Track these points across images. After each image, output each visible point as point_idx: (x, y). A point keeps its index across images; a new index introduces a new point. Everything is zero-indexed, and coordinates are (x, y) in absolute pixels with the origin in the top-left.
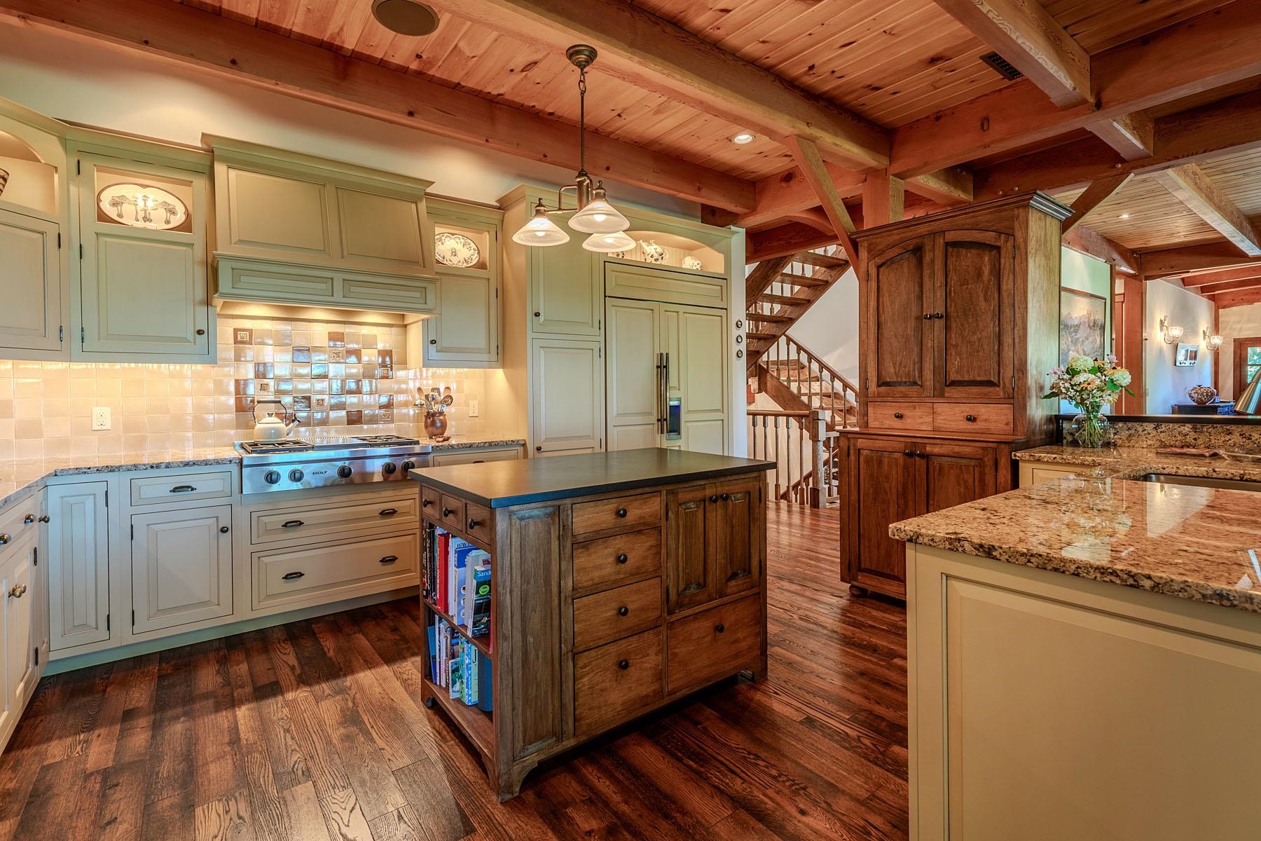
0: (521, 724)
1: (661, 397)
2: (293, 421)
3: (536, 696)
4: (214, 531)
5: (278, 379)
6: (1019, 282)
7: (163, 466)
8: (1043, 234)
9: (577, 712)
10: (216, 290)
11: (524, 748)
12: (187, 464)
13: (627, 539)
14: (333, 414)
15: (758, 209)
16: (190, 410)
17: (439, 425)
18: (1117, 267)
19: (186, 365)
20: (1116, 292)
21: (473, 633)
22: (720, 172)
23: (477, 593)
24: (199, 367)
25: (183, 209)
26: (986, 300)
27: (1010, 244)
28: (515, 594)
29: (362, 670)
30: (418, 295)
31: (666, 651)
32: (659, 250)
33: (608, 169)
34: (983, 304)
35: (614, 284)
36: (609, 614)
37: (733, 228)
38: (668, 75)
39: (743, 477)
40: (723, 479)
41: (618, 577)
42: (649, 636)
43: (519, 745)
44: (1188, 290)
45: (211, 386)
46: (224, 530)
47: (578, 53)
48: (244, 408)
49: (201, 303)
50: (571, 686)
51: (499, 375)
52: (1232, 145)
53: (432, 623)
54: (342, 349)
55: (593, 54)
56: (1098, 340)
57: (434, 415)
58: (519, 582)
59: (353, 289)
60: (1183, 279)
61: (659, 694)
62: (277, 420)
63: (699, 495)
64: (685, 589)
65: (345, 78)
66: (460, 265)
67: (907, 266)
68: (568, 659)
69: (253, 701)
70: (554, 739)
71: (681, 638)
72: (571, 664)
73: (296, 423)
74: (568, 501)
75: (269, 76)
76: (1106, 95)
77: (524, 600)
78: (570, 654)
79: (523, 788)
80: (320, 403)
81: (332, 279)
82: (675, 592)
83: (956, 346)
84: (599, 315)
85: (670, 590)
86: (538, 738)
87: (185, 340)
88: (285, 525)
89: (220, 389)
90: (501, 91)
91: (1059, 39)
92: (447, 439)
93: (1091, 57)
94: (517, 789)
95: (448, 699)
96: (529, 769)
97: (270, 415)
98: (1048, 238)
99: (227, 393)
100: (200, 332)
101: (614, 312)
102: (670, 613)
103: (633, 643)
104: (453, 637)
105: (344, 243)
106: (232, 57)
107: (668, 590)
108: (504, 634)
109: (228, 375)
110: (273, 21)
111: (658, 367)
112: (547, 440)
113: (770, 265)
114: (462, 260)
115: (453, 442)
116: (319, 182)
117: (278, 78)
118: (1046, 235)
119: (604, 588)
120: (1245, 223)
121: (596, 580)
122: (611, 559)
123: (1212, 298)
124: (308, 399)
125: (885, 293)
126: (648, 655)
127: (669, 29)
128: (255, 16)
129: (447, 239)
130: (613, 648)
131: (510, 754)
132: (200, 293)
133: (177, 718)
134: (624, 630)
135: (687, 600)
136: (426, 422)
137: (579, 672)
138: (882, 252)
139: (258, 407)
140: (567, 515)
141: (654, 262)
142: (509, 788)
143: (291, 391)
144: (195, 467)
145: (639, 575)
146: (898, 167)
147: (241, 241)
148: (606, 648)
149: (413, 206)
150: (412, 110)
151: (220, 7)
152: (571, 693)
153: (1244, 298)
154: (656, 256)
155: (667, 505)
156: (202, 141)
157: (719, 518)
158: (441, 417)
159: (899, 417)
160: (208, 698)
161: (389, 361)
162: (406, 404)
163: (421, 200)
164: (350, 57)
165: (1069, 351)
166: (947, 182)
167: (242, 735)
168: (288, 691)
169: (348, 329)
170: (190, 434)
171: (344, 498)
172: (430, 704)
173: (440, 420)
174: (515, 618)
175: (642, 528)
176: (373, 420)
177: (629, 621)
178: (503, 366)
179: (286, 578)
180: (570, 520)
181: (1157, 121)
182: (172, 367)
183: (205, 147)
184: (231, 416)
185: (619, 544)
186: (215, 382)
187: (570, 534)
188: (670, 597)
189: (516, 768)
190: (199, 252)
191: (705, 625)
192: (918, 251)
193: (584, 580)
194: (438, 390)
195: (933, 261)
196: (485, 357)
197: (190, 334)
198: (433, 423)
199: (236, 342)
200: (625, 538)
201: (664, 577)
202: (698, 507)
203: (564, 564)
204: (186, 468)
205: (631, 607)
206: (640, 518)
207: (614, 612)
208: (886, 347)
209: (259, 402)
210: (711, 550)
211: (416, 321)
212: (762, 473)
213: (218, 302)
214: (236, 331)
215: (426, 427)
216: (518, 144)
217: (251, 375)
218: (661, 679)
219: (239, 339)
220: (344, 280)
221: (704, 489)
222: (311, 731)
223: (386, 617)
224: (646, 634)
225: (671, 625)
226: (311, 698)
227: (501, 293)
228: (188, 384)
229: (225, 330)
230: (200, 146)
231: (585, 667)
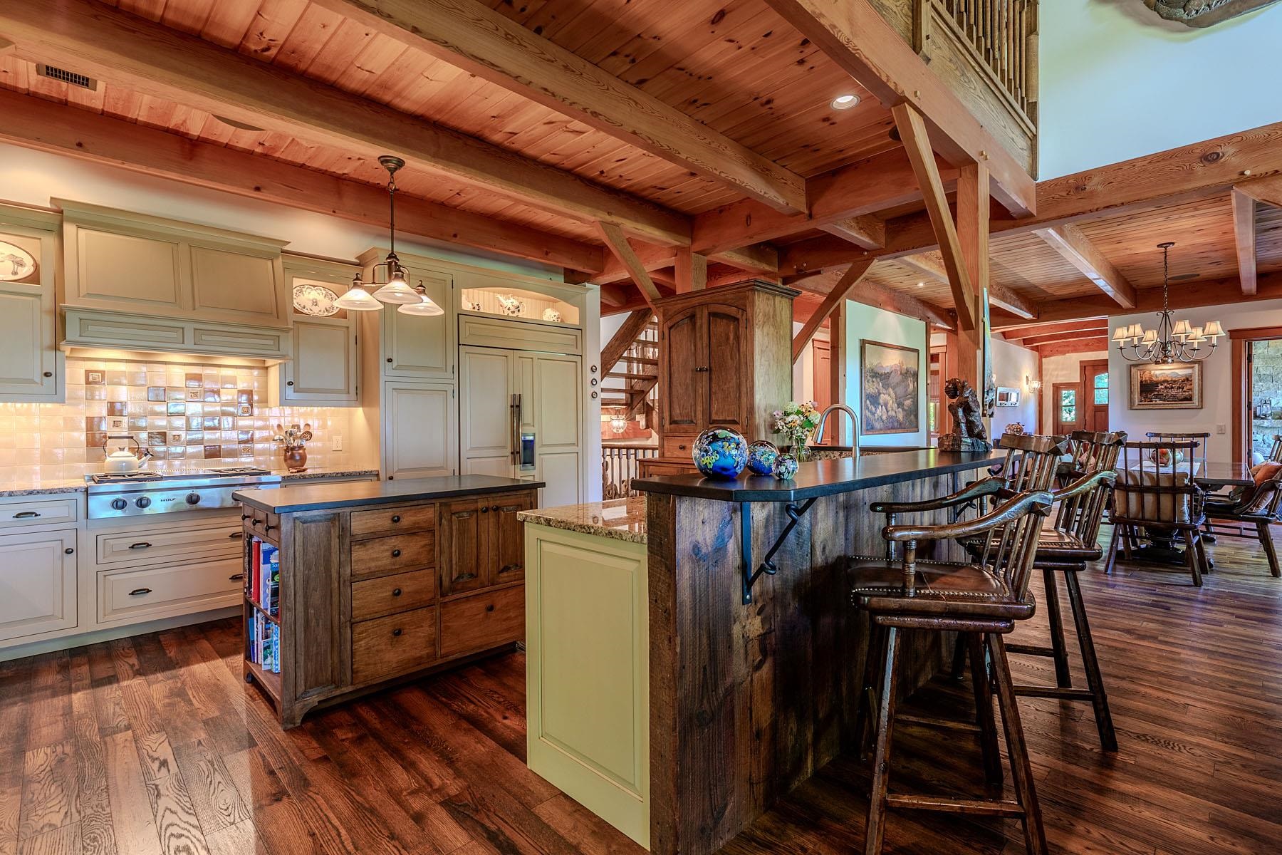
0: (303, 674)
1: (515, 433)
2: (146, 455)
3: (317, 653)
4: (59, 552)
5: (133, 416)
6: (749, 345)
7: (6, 494)
8: (771, 310)
9: (355, 667)
10: (64, 338)
11: (305, 692)
12: (31, 493)
13: (402, 539)
14: (191, 449)
15: (605, 271)
16: (37, 446)
17: (298, 458)
18: (932, 324)
19: (34, 404)
20: (931, 345)
21: (271, 611)
22: (567, 239)
23: (273, 580)
24: (49, 406)
25: (32, 262)
26: (731, 358)
27: (744, 317)
28: (298, 578)
29: (198, 662)
30: (271, 342)
31: (438, 624)
32: (516, 303)
33: (455, 236)
34: (730, 361)
35: (468, 333)
36: (385, 594)
37: (588, 285)
38: (471, 178)
39: (515, 493)
40: (494, 495)
41: (393, 567)
42: (422, 613)
43: (301, 689)
44: (1010, 342)
45: (61, 422)
46: (69, 552)
47: (387, 161)
48: (96, 442)
49: (49, 348)
50: (349, 648)
51: (359, 412)
52: (928, 245)
53: (252, 616)
54: (199, 388)
55: (401, 163)
56: (911, 386)
57: (293, 449)
58: (302, 568)
59: (204, 337)
60: (1004, 334)
61: (433, 656)
62: (130, 454)
63: (472, 507)
64: (458, 578)
65: (191, 159)
66: (321, 314)
67: (686, 329)
68: (346, 627)
69: (89, 688)
70: (333, 686)
71: (454, 614)
72: (349, 631)
73: (149, 456)
74: (348, 510)
75: (114, 157)
76: (816, 208)
77: (306, 582)
78: (348, 623)
79: (303, 721)
80: (177, 438)
81: (183, 328)
82: (448, 579)
83: (715, 393)
84: (452, 361)
85: (443, 578)
86: (317, 684)
87: (33, 382)
88: (132, 547)
89: (70, 425)
90: (345, 172)
91: (768, 170)
92: (304, 470)
93: (806, 180)
94: (299, 721)
95: (260, 672)
96: (309, 707)
97: (122, 449)
98: (778, 312)
99: (77, 429)
100: (47, 375)
101: (467, 358)
102: (443, 595)
103: (407, 617)
104: (267, 623)
105: (196, 297)
106: (78, 141)
107: (441, 578)
108: (287, 607)
109: (80, 414)
110: (119, 112)
111: (512, 406)
112: (400, 470)
113: (640, 314)
114: (323, 309)
115: (309, 472)
116: (174, 241)
117: (124, 159)
118: (775, 311)
119: (381, 575)
120: (1008, 294)
121: (373, 569)
122: (388, 554)
123: (1036, 349)
124: (164, 434)
125: (673, 349)
126: (422, 626)
127: (470, 142)
128: (101, 107)
129: (309, 290)
130: (388, 620)
131: (293, 695)
132: (48, 339)
133: (15, 703)
134: (399, 607)
135: (459, 587)
136: (285, 456)
137: (356, 637)
138: (672, 317)
139: (109, 441)
140: (346, 520)
141: (511, 314)
142: (291, 720)
143: (146, 427)
144: (39, 495)
145: (413, 566)
146: (698, 246)
147: (89, 295)
148: (382, 619)
149: (269, 263)
150: (258, 185)
151: (66, 100)
152: (349, 652)
153: (1059, 349)
154: (512, 309)
155: (440, 513)
156: (51, 203)
157: (491, 525)
158: (301, 451)
159: (683, 448)
160: (46, 690)
161: (251, 400)
162: (266, 440)
163: (277, 257)
164: (197, 140)
165: (880, 394)
166: (751, 257)
167: (75, 709)
168: (124, 679)
169: (208, 371)
170: (37, 468)
171: (194, 523)
172: (250, 679)
173: (300, 454)
174: (298, 595)
175: (416, 531)
176: (232, 454)
177: (402, 600)
178: (363, 406)
179: (132, 594)
180: (349, 524)
181: (888, 222)
182: (18, 405)
183: (54, 207)
184: (83, 450)
185: (394, 542)
186: (65, 419)
187: (349, 534)
188: (444, 583)
189: (298, 706)
190: (47, 302)
191: (480, 605)
192: (692, 317)
193: (360, 568)
194: (298, 427)
195: (701, 326)
196: (344, 397)
197: (37, 377)
198: (292, 457)
199: (88, 382)
200: (400, 538)
201: (437, 568)
202: (471, 515)
203: (343, 556)
204: (30, 496)
205: (405, 590)
206: (414, 524)
207: (391, 593)
208: (674, 393)
209: (110, 438)
210: (483, 549)
211: (274, 364)
212: (534, 491)
213: (67, 350)
214: (88, 372)
215: (286, 460)
216: (365, 215)
217: (104, 413)
218: (434, 645)
219: (91, 379)
220: (195, 329)
221: (477, 502)
222: (139, 703)
223: (234, 627)
224: (419, 611)
225: (444, 605)
226: (146, 684)
227: (360, 340)
228: (36, 421)
229: (74, 373)
230: (49, 206)
231: (362, 633)
